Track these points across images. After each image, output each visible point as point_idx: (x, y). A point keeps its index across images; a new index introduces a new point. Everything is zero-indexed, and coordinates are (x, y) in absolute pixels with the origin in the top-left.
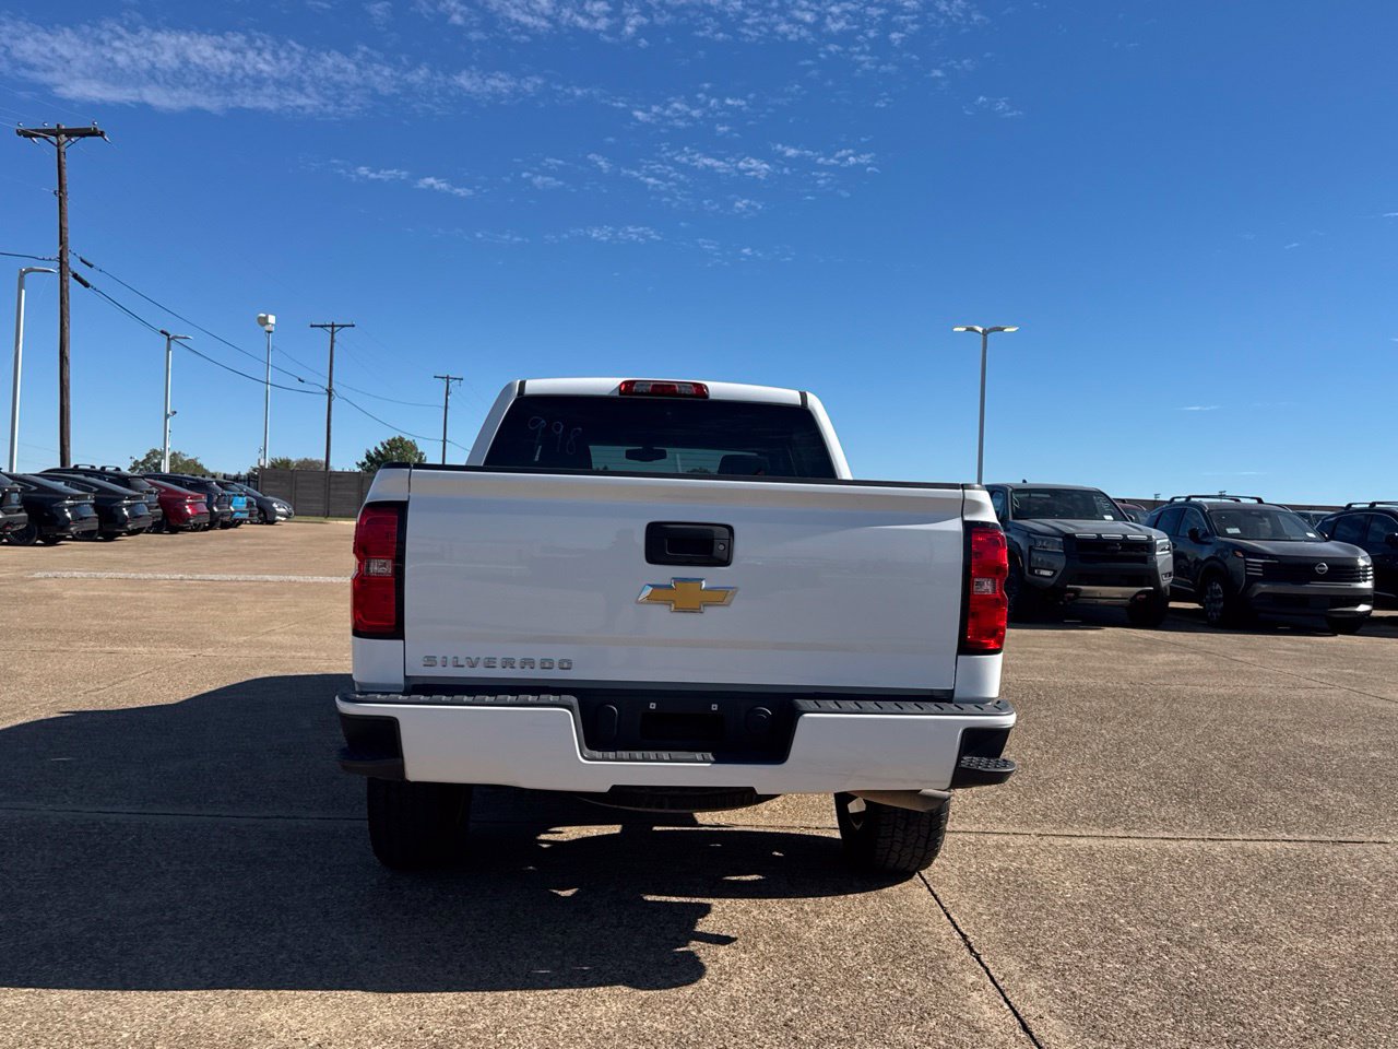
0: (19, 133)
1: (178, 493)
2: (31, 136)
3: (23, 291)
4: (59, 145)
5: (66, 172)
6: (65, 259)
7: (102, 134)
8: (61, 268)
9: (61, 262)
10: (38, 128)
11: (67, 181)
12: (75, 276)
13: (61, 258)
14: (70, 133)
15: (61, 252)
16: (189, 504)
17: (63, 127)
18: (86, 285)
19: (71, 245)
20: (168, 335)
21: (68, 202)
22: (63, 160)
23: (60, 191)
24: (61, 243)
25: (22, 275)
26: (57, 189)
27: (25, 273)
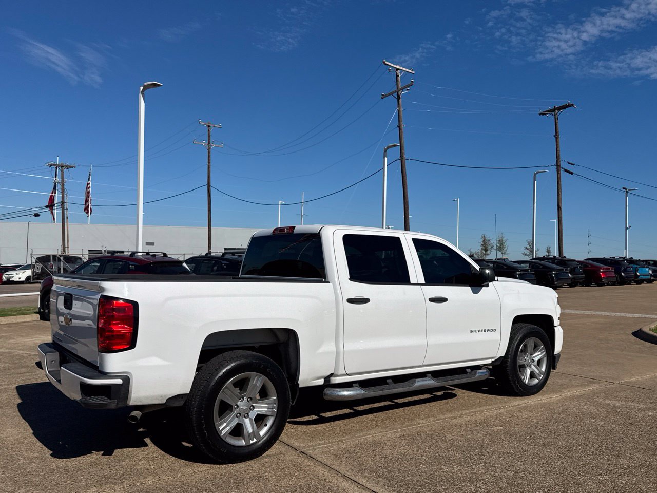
0: (540, 114)
1: (597, 267)
2: (545, 114)
3: (536, 182)
4: (555, 115)
5: (559, 126)
6: (559, 164)
7: (572, 105)
8: (557, 168)
9: (557, 166)
10: (547, 109)
11: (560, 130)
12: (566, 171)
13: (557, 164)
14: (559, 109)
15: (557, 161)
16: (602, 272)
17: (557, 107)
18: (572, 173)
19: (561, 158)
20: (626, 189)
21: (560, 139)
22: (557, 121)
23: (556, 135)
24: (557, 157)
25: (535, 175)
26: (555, 134)
27: (536, 174)
